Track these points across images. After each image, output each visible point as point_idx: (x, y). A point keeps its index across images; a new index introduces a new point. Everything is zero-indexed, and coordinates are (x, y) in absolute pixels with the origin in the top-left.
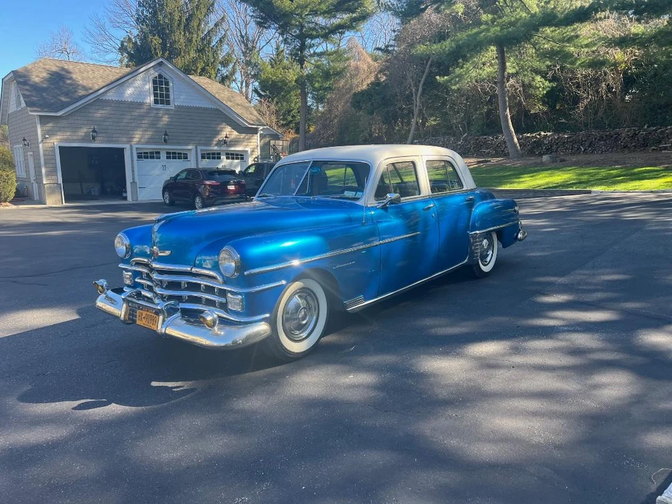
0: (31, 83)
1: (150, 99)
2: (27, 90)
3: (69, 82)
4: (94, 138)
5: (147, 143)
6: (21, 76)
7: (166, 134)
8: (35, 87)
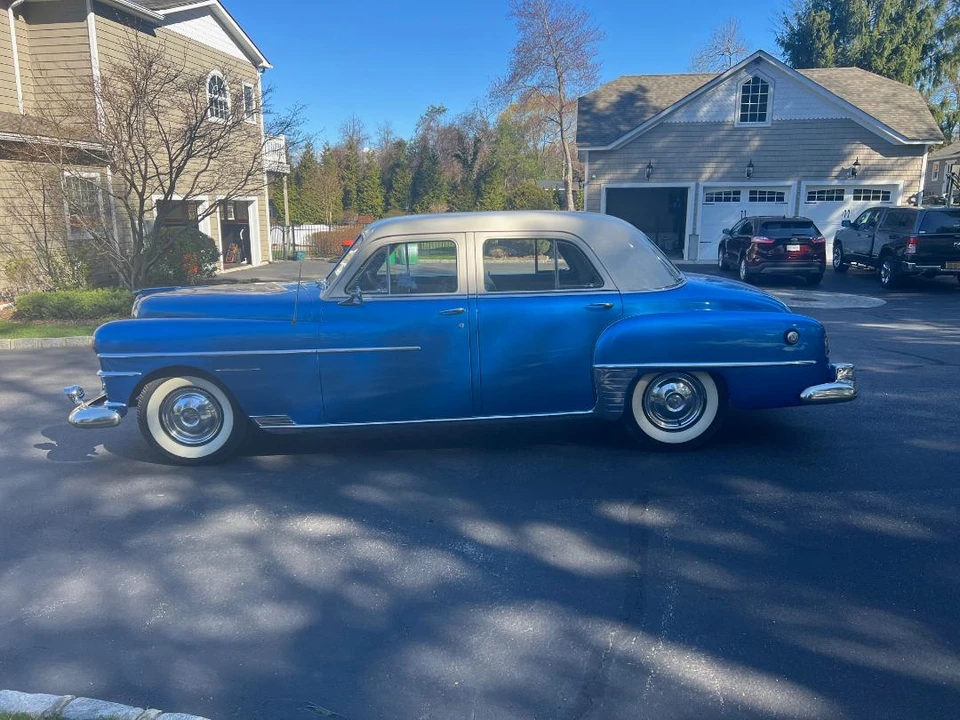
0: (594, 111)
1: (735, 116)
2: (586, 121)
3: (639, 104)
4: (648, 176)
5: (722, 179)
6: (585, 104)
7: (751, 165)
8: (598, 118)
